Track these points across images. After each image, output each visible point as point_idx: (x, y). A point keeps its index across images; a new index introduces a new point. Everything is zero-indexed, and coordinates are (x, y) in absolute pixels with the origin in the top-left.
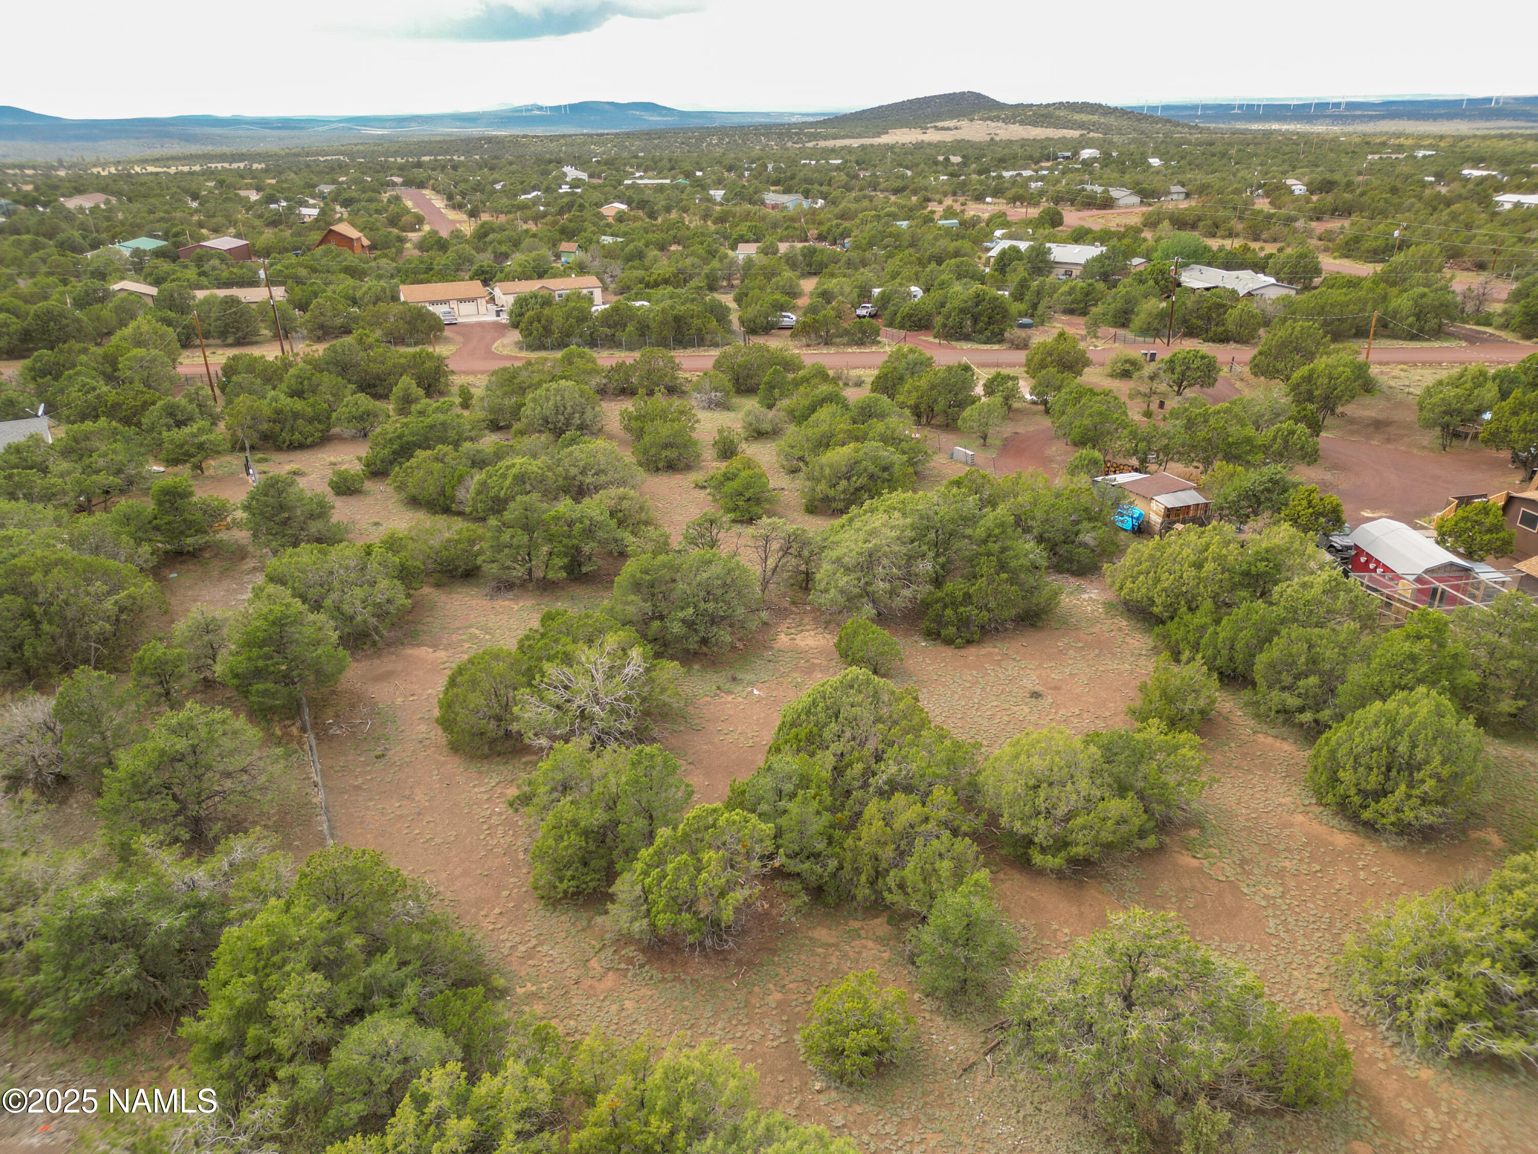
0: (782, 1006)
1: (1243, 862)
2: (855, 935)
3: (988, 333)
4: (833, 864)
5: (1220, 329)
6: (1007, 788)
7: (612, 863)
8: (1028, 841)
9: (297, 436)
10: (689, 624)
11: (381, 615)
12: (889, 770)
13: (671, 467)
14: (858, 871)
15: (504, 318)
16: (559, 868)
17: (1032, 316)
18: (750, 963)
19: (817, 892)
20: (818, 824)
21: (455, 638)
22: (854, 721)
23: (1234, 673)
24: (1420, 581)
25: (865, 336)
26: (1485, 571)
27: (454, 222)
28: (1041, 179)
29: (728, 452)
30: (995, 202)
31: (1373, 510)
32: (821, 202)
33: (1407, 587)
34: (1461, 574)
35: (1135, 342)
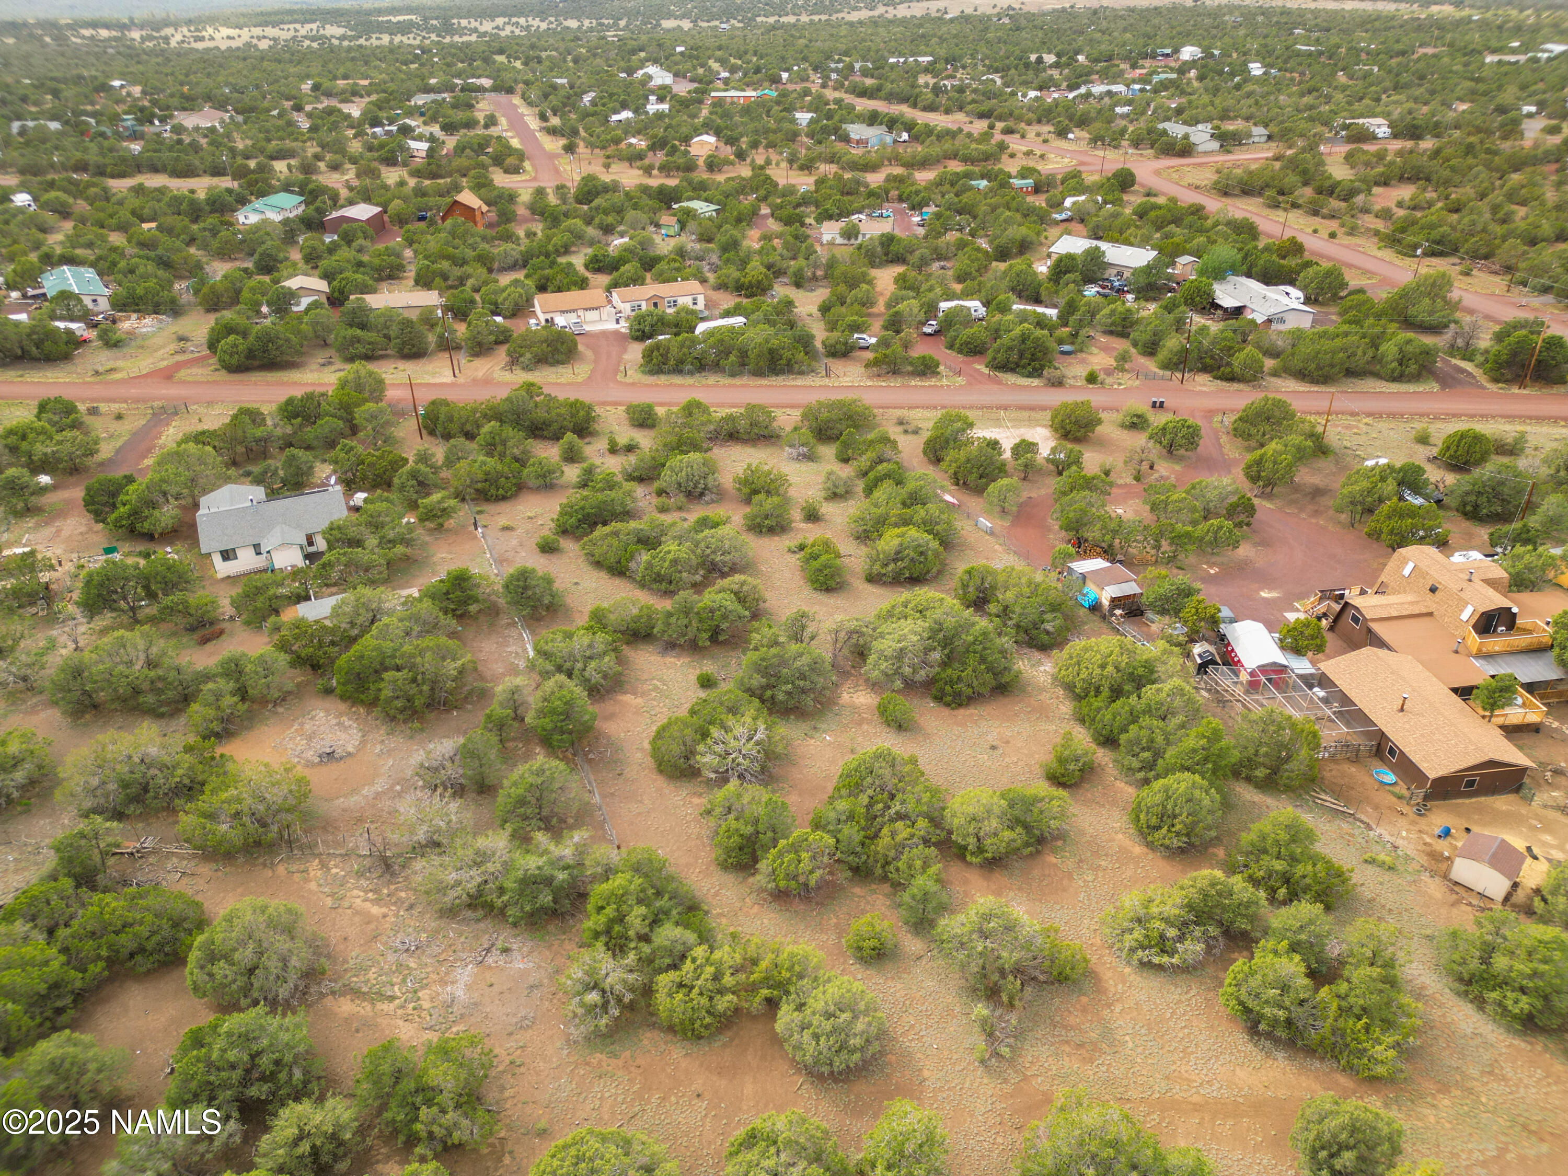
0: (837, 925)
1: (1081, 861)
2: (874, 892)
3: (1030, 368)
4: (864, 858)
5: (1228, 370)
6: (956, 821)
7: (754, 851)
8: (965, 848)
9: (501, 492)
10: (789, 693)
11: (605, 677)
12: (896, 807)
13: (771, 531)
14: (876, 861)
15: (623, 327)
16: (728, 851)
17: (1073, 343)
18: (822, 904)
19: (856, 870)
20: (858, 837)
21: (646, 687)
22: (881, 777)
23: (1109, 741)
24: (1252, 674)
25: (927, 369)
26: (1301, 666)
27: (552, 156)
28: (1129, 103)
29: (812, 516)
30: (1078, 139)
31: (1271, 589)
32: (905, 136)
33: (1244, 677)
34: (1281, 669)
35: (1154, 377)
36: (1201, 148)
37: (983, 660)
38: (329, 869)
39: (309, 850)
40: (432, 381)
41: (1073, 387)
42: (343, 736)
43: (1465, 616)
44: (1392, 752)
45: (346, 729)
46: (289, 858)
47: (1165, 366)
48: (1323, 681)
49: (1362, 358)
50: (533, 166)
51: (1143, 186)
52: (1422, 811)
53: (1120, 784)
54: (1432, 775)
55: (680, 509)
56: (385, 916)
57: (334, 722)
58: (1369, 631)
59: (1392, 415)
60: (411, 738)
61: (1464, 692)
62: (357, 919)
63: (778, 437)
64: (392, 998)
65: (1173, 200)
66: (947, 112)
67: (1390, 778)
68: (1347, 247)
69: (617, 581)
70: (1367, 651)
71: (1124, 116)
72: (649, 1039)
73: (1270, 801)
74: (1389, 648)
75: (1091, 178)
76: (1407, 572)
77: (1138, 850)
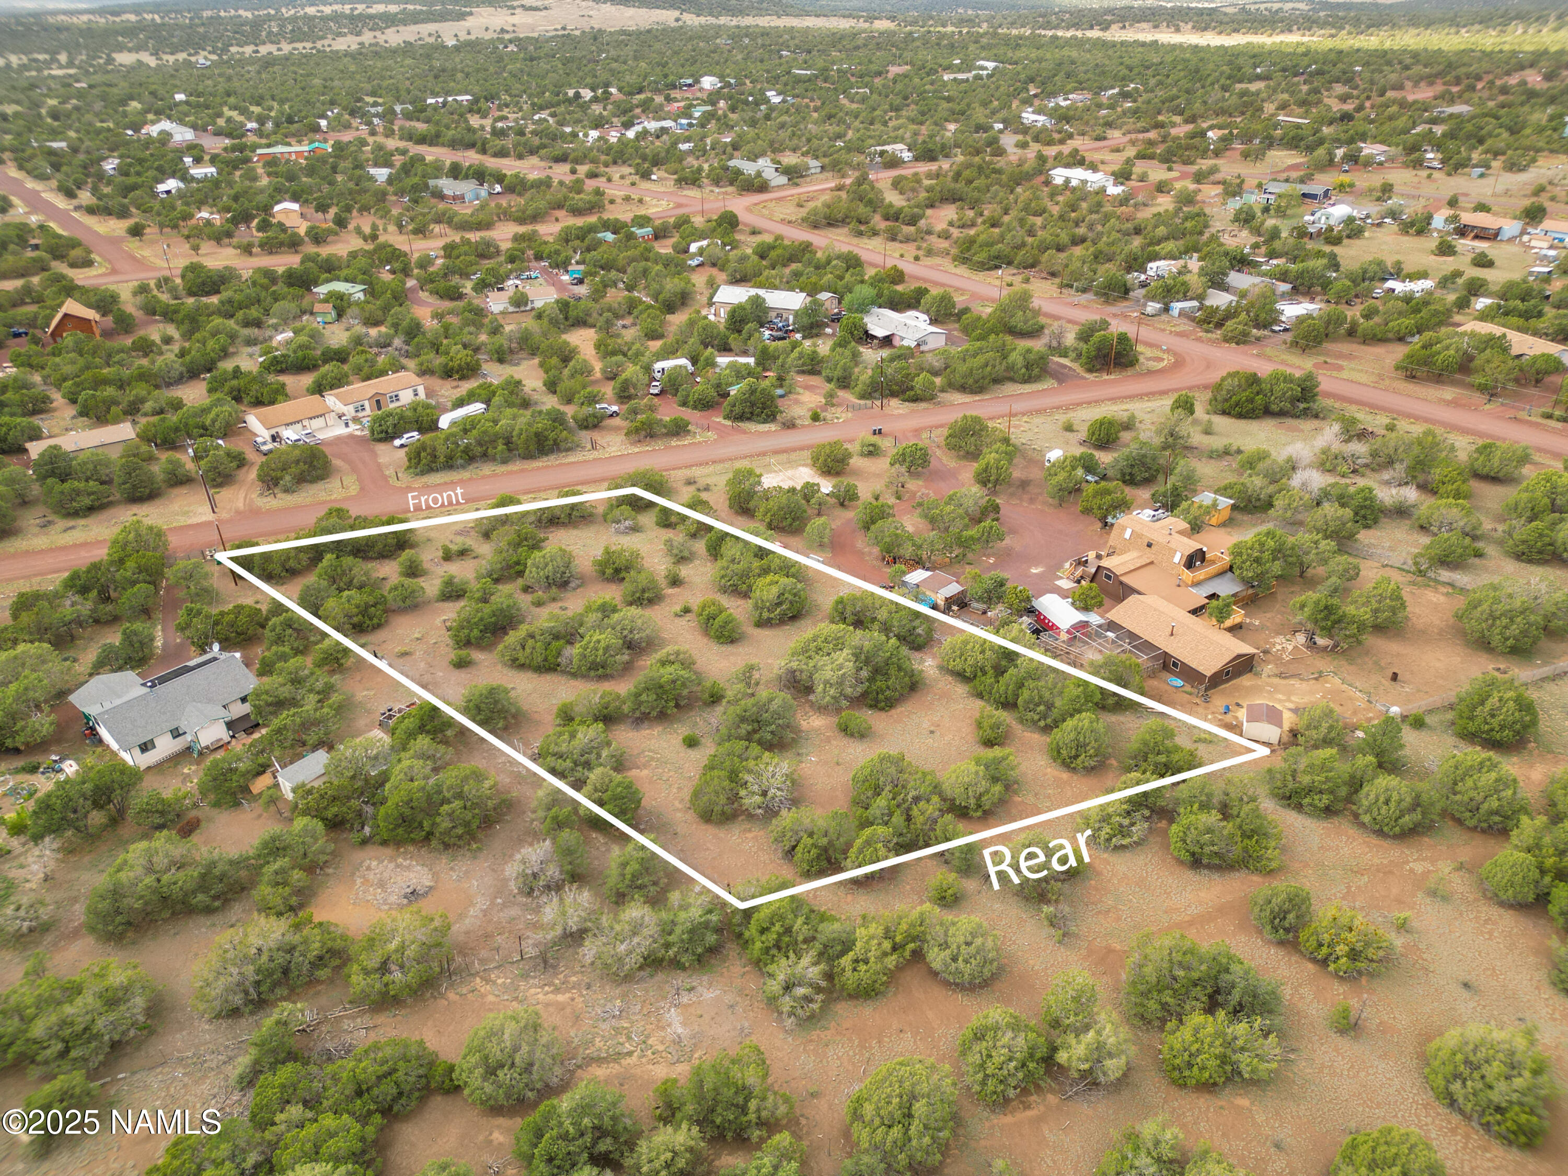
0: (912, 889)
1: (1036, 794)
3: (764, 416)
4: (909, 836)
5: (912, 393)
12: (912, 793)
13: (651, 602)
14: (918, 836)
15: (358, 430)
17: (781, 386)
19: (905, 847)
20: (902, 822)
22: (886, 774)
23: (1009, 704)
24: (1068, 632)
25: (679, 429)
26: (1094, 619)
27: (114, 241)
28: (688, 140)
29: (675, 582)
30: (660, 179)
31: (1036, 566)
32: (498, 188)
33: (1064, 636)
34: (1084, 625)
35: (860, 408)
36: (773, 184)
37: (900, 669)
38: (494, 982)
39: (466, 972)
40: (190, 522)
41: (803, 426)
42: (412, 875)
43: (1177, 559)
44: (1175, 665)
45: (408, 868)
46: (452, 985)
47: (862, 397)
48: (1112, 626)
49: (1000, 369)
50: (100, 255)
51: (746, 225)
52: (1206, 699)
53: (1026, 734)
54: (1208, 674)
55: (554, 600)
56: (573, 999)
57: (392, 866)
58: (1121, 583)
59: (1039, 412)
60: (475, 858)
61: (1195, 612)
62: (551, 1009)
63: (591, 515)
64: (630, 1054)
65: (778, 238)
66: (520, 157)
67: (1179, 683)
68: (931, 267)
69: (549, 677)
70: (1133, 598)
71: (690, 152)
72: (843, 1009)
73: (1121, 718)
74: (1139, 593)
75: (698, 221)
76: (1127, 535)
77: (1065, 776)
